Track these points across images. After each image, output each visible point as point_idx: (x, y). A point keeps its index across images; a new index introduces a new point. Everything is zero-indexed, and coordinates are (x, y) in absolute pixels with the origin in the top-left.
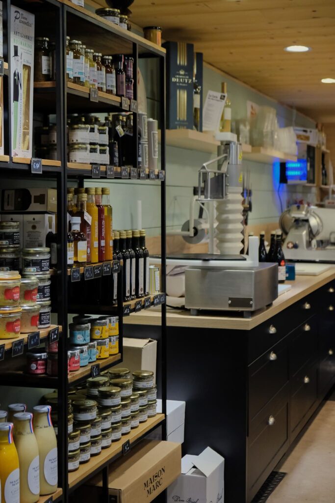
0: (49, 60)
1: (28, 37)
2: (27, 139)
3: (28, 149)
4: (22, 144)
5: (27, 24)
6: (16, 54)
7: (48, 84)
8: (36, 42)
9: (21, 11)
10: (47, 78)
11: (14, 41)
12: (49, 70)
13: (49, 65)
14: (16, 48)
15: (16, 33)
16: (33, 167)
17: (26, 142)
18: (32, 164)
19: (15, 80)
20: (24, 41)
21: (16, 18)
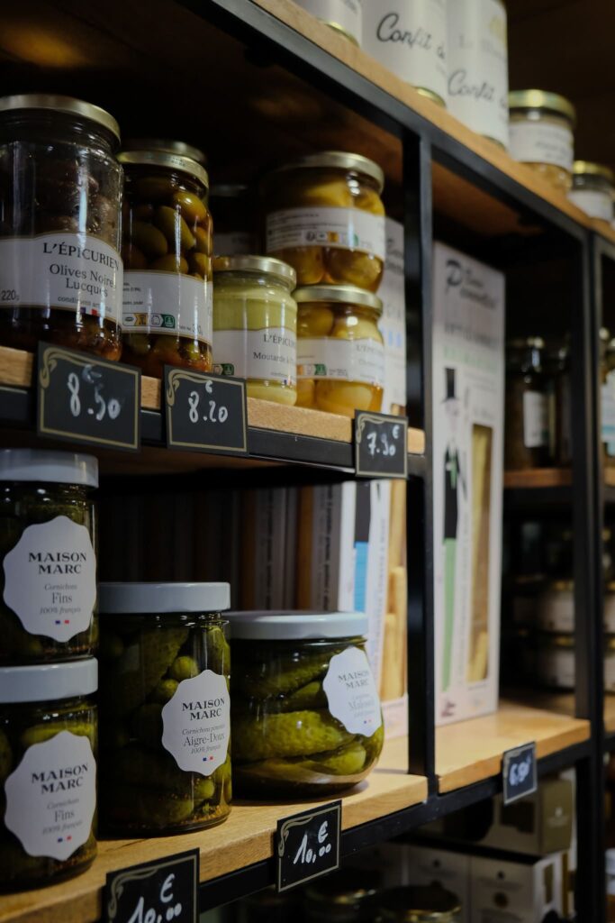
0: (545, 405)
1: (484, 340)
2: (481, 646)
3: (485, 675)
4: (466, 666)
5: (484, 300)
6: (451, 392)
7: (545, 477)
8: (509, 352)
9: (466, 262)
10: (542, 457)
11: (444, 352)
12: (545, 434)
13: (545, 419)
14: (450, 374)
15: (451, 328)
16: (509, 782)
17: (480, 657)
18: (505, 775)
19: (448, 475)
20: (475, 350)
21: (451, 282)
